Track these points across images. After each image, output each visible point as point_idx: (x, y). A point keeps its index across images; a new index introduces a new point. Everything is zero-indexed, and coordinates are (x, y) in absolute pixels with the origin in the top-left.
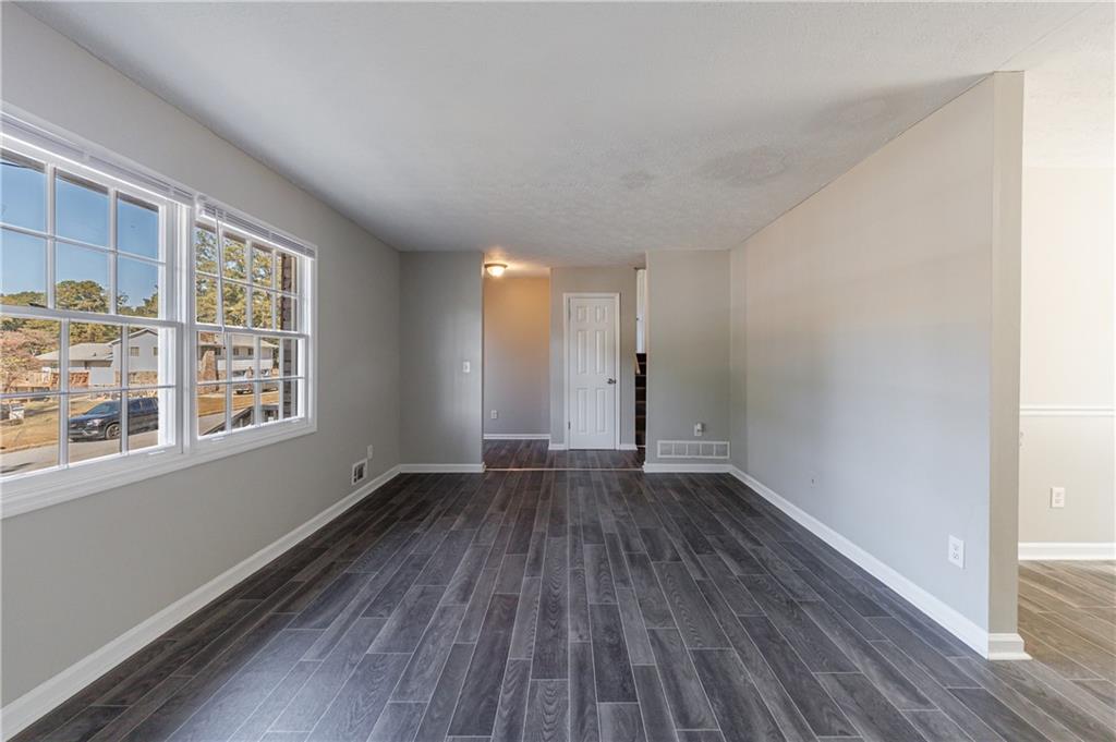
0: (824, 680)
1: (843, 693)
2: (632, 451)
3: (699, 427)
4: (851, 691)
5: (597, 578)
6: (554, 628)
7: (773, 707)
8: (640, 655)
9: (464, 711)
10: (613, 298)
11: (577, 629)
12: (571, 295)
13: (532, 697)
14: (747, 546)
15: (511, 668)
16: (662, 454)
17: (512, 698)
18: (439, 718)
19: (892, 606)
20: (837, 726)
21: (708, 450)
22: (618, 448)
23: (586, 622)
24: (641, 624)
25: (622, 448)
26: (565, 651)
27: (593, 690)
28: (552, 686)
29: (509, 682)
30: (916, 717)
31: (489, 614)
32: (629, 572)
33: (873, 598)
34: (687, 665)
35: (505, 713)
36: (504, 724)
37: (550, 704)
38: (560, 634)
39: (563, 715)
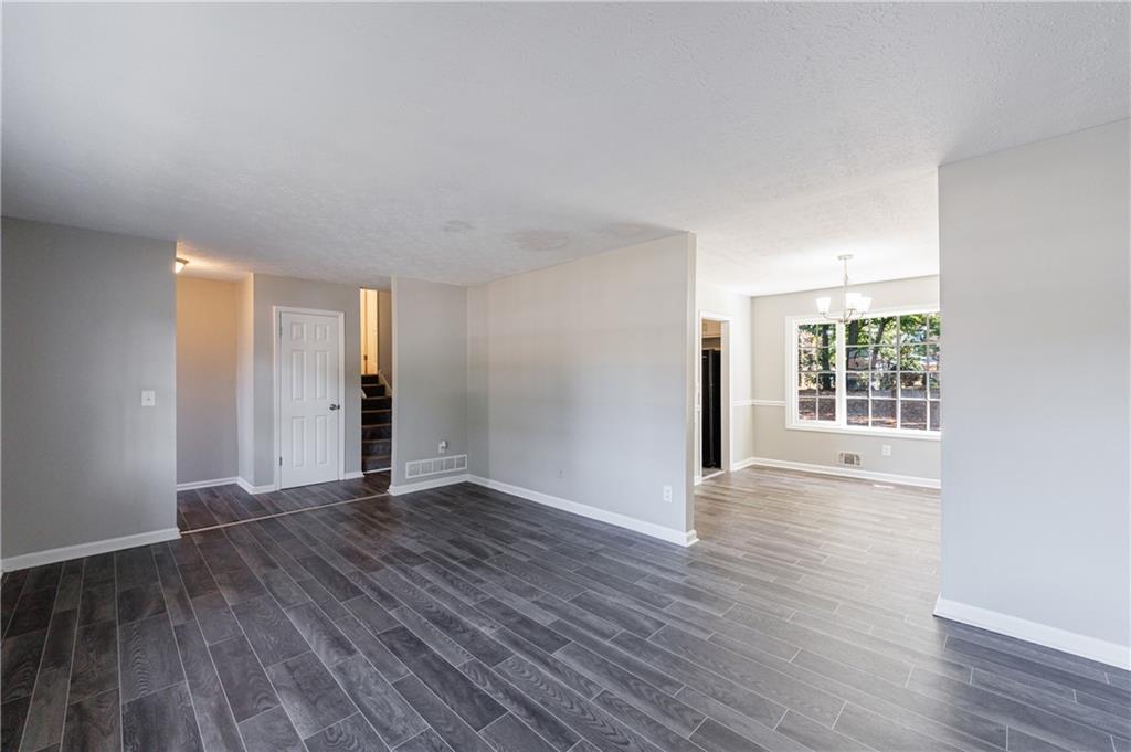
0: (641, 584)
1: (655, 587)
2: (358, 479)
3: (444, 444)
4: (657, 584)
5: (456, 587)
6: (464, 631)
7: (637, 608)
8: (545, 619)
9: (468, 713)
10: (337, 317)
11: (484, 625)
12: (282, 308)
13: (506, 676)
14: (535, 529)
15: (467, 670)
16: (410, 474)
17: (492, 684)
18: (454, 728)
19: (636, 538)
20: (666, 602)
21: (450, 465)
22: (341, 479)
23: (484, 618)
24: (523, 601)
25: (347, 478)
26: (493, 641)
27: (541, 651)
28: (510, 664)
29: (477, 678)
30: (686, 581)
31: (393, 649)
32: (477, 574)
33: (624, 536)
34: (574, 609)
35: (501, 695)
36: (509, 700)
37: (523, 672)
38: (476, 635)
39: (539, 672)
